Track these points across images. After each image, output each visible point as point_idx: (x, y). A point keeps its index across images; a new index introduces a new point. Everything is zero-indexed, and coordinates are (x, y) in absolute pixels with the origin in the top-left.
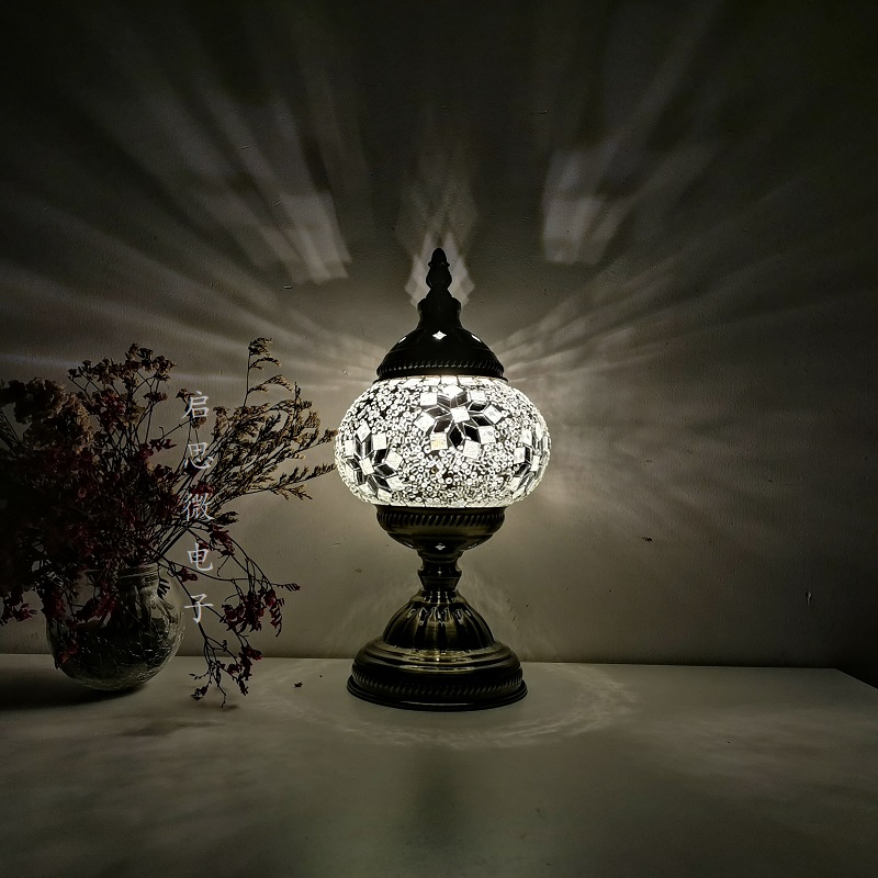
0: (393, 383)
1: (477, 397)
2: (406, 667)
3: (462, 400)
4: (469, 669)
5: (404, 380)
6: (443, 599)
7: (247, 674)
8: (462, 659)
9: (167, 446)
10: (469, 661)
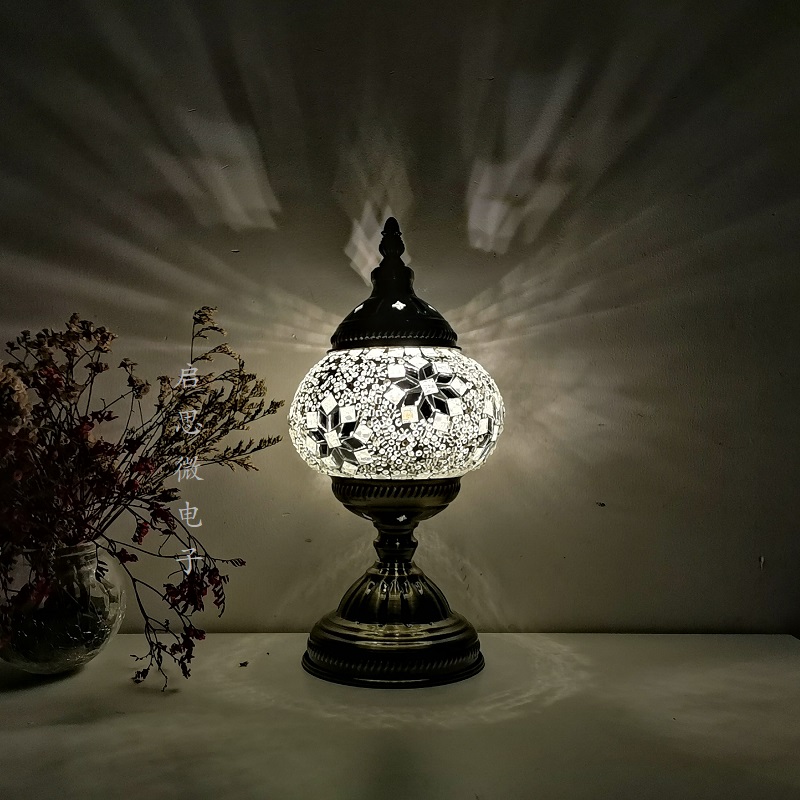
0: (355, 353)
1: (441, 368)
2: (363, 643)
3: (428, 372)
4: (425, 643)
5: (366, 350)
6: (400, 572)
7: (189, 656)
8: (419, 633)
9: (109, 418)
10: (426, 635)
